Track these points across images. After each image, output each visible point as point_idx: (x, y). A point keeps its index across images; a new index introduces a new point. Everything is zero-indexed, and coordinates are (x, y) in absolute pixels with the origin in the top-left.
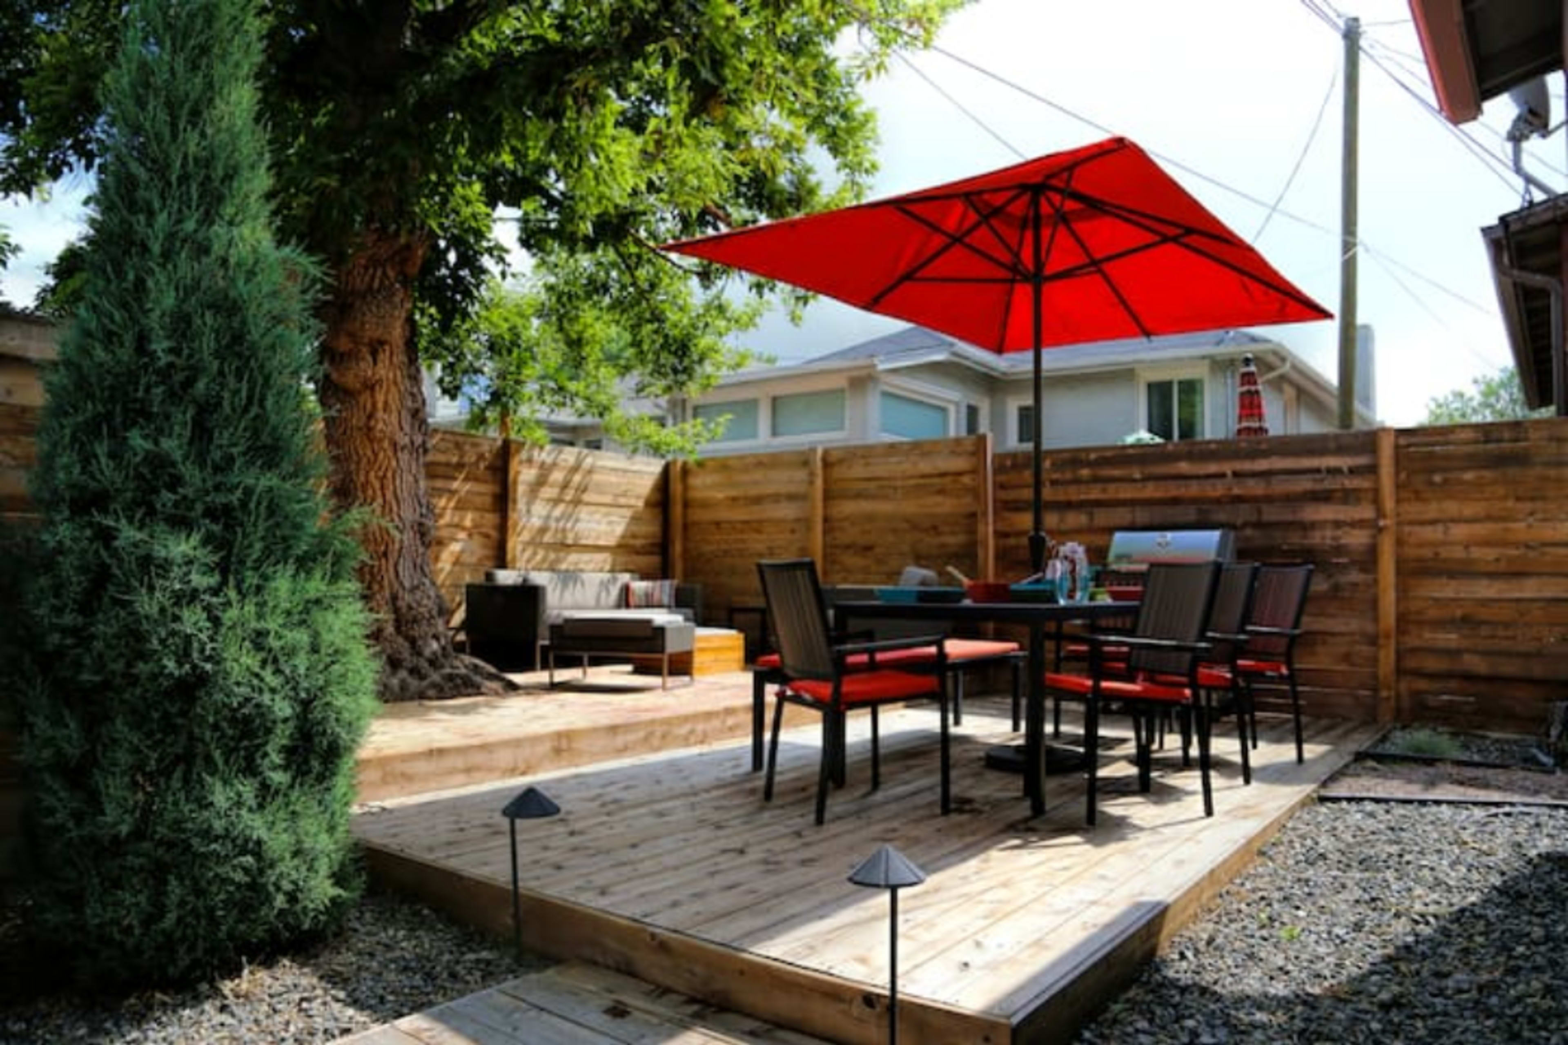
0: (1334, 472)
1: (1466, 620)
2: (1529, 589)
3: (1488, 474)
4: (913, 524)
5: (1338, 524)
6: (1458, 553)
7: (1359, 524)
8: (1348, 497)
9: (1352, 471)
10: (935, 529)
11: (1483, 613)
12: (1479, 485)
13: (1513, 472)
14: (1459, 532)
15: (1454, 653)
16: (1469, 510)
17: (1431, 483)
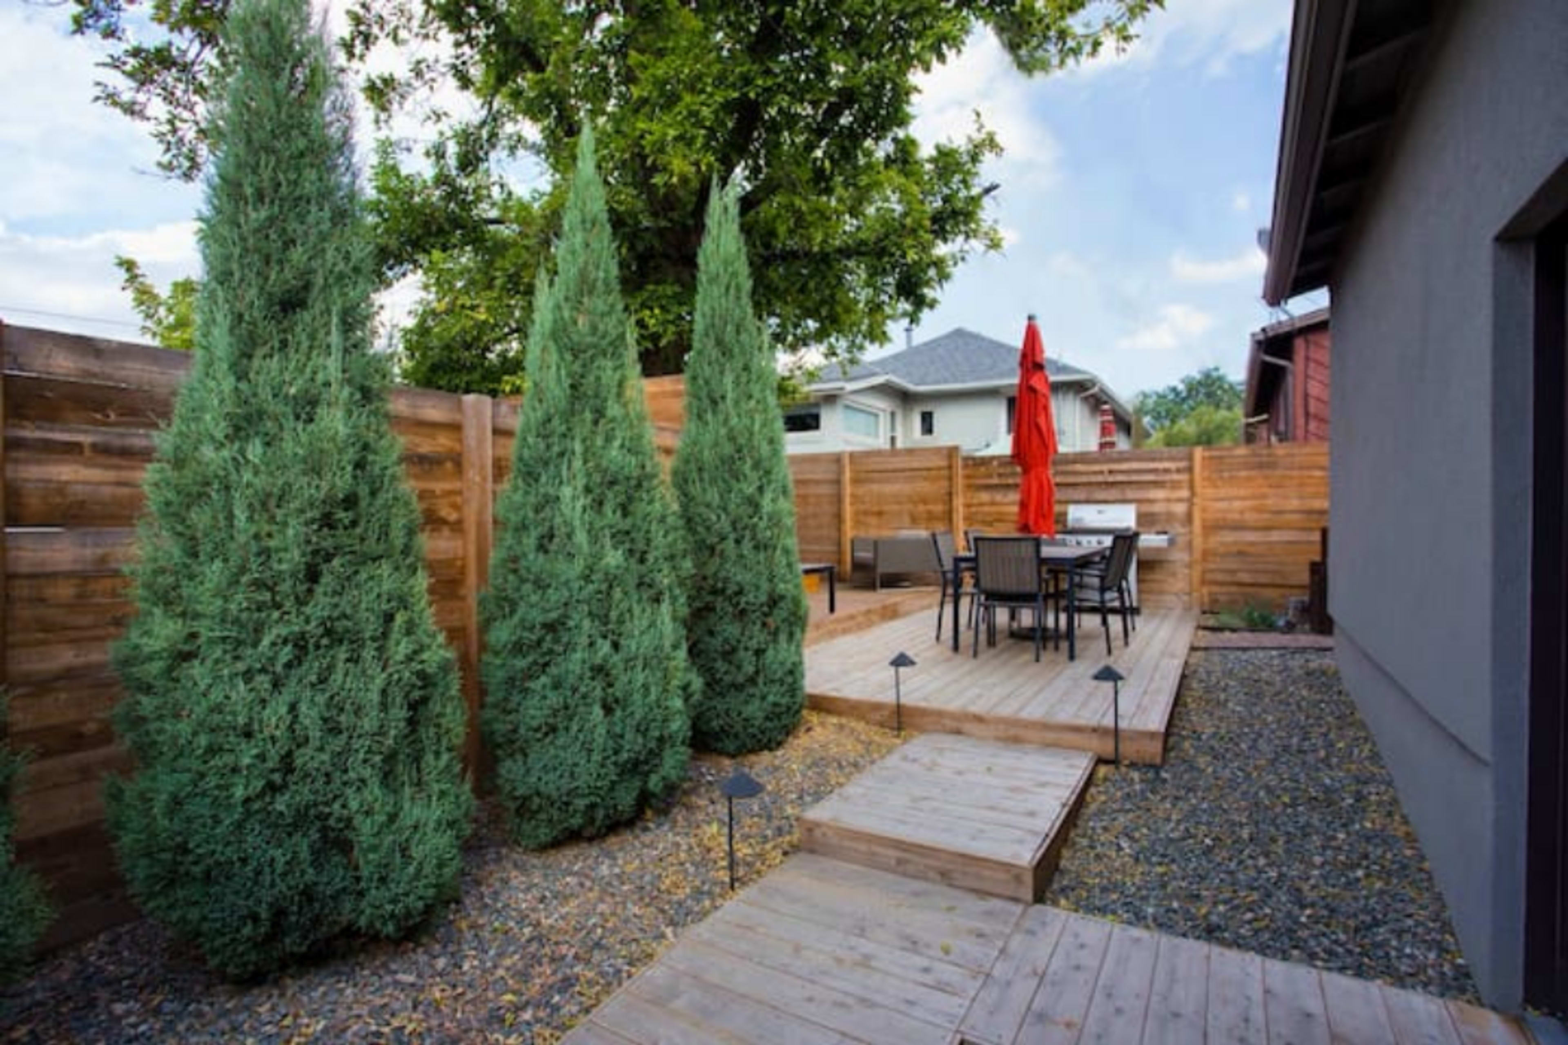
0: (1167, 471)
1: (1240, 553)
2: (1275, 536)
3: (1253, 473)
4: (910, 499)
5: (1168, 500)
6: (1237, 516)
7: (1180, 500)
8: (1175, 485)
9: (1178, 471)
10: (925, 502)
11: (1252, 549)
12: (1249, 479)
13: (1268, 472)
14: (1237, 504)
15: (1233, 572)
16: (1242, 492)
17: (1221, 478)
